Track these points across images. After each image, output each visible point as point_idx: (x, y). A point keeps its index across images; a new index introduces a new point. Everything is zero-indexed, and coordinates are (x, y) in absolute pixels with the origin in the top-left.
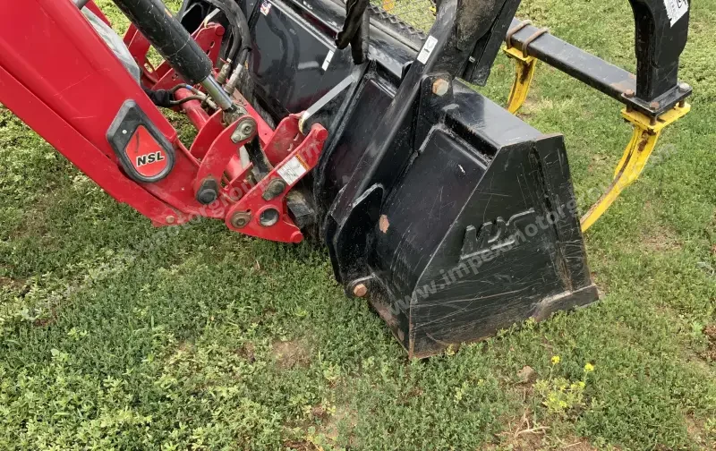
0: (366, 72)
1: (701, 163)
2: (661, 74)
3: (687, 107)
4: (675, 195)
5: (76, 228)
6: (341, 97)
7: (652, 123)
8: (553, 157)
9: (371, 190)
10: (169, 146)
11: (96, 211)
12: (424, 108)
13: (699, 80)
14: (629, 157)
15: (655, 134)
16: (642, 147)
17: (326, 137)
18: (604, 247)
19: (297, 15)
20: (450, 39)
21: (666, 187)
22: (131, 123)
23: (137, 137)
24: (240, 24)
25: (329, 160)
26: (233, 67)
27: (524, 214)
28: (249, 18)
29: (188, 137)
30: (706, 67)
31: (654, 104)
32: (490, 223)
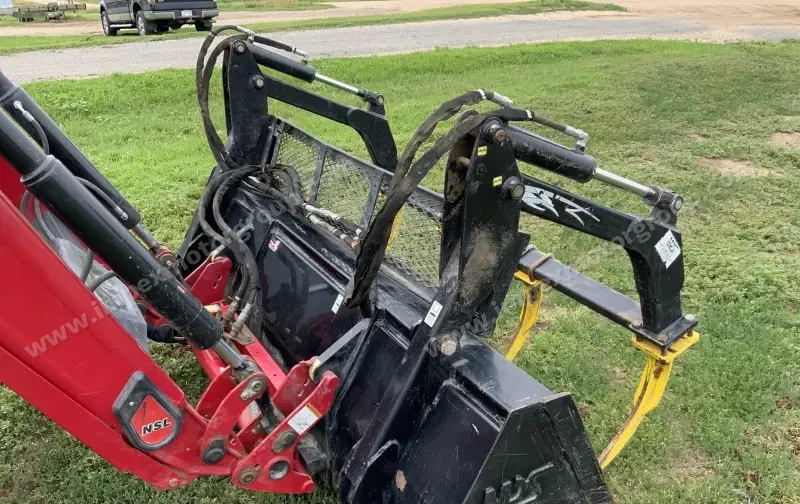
0: (376, 320)
1: (724, 373)
2: (665, 309)
3: (696, 335)
4: (701, 412)
5: (68, 483)
6: (352, 344)
7: (663, 354)
8: (565, 414)
9: (385, 447)
10: (177, 411)
11: (90, 461)
12: (434, 368)
13: (714, 278)
14: (646, 384)
15: (668, 364)
16: (657, 374)
17: (338, 386)
18: (634, 477)
19: (305, 255)
20: (453, 306)
21: (691, 403)
22: (139, 395)
23: (144, 406)
24: (249, 264)
25: (341, 405)
26: (241, 306)
27: (542, 469)
28: (257, 253)
29: (191, 366)
30: (718, 265)
31: (662, 337)
32: (509, 482)
